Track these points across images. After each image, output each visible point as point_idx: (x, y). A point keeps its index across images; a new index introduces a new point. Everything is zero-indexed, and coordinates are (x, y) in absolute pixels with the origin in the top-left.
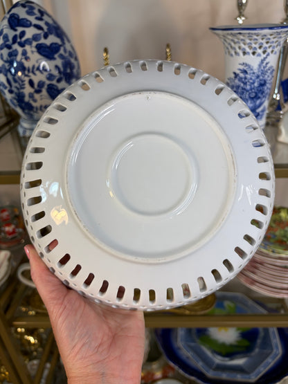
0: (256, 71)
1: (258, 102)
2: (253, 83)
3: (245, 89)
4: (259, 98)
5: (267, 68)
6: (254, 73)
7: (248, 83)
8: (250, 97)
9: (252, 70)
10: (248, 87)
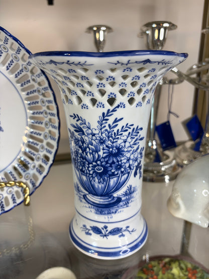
0: (96, 132)
1: (113, 181)
2: (97, 151)
3: (85, 159)
4: (113, 175)
5: (119, 127)
6: (94, 135)
7: (88, 150)
8: (95, 172)
9: (89, 128)
10: (89, 157)
